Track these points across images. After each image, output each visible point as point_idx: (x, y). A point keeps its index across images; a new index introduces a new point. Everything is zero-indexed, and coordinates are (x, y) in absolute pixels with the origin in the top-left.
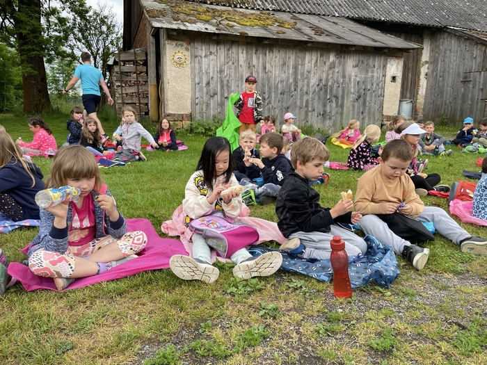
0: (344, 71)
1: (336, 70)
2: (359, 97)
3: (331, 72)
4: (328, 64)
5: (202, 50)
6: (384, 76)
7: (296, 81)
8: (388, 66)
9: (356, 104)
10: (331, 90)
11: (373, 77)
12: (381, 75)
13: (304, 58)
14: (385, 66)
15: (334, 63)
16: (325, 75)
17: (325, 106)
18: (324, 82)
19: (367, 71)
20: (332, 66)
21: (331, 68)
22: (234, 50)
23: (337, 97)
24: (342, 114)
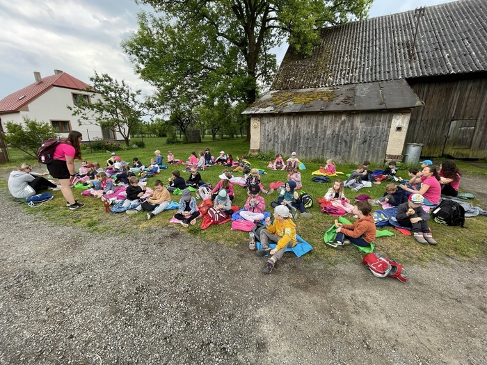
0: (352, 126)
1: (346, 125)
2: (365, 141)
3: (342, 126)
4: (340, 121)
5: (266, 120)
6: (389, 127)
7: (316, 132)
8: (393, 120)
9: (362, 146)
10: (342, 137)
11: (378, 128)
12: (386, 126)
13: (323, 119)
14: (390, 121)
15: (345, 121)
16: (337, 129)
17: (336, 147)
18: (336, 132)
19: (373, 125)
20: (343, 123)
21: (342, 124)
22: (281, 119)
23: (346, 142)
24: (349, 152)
